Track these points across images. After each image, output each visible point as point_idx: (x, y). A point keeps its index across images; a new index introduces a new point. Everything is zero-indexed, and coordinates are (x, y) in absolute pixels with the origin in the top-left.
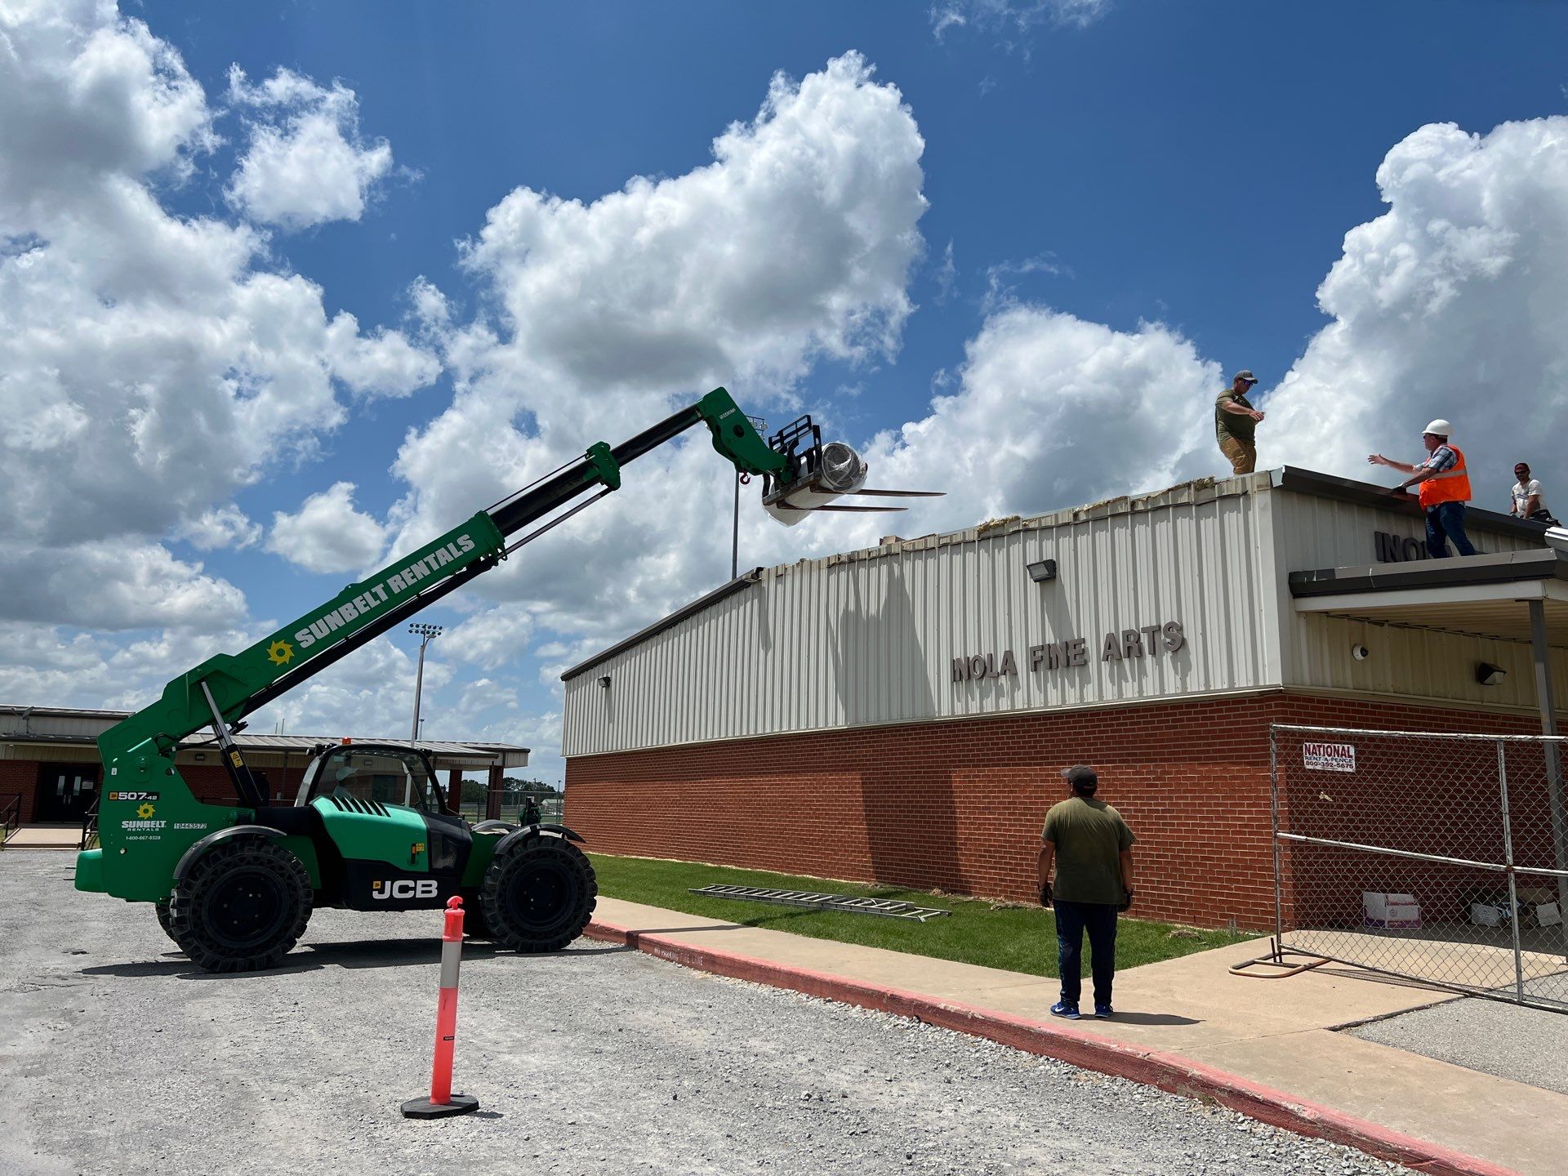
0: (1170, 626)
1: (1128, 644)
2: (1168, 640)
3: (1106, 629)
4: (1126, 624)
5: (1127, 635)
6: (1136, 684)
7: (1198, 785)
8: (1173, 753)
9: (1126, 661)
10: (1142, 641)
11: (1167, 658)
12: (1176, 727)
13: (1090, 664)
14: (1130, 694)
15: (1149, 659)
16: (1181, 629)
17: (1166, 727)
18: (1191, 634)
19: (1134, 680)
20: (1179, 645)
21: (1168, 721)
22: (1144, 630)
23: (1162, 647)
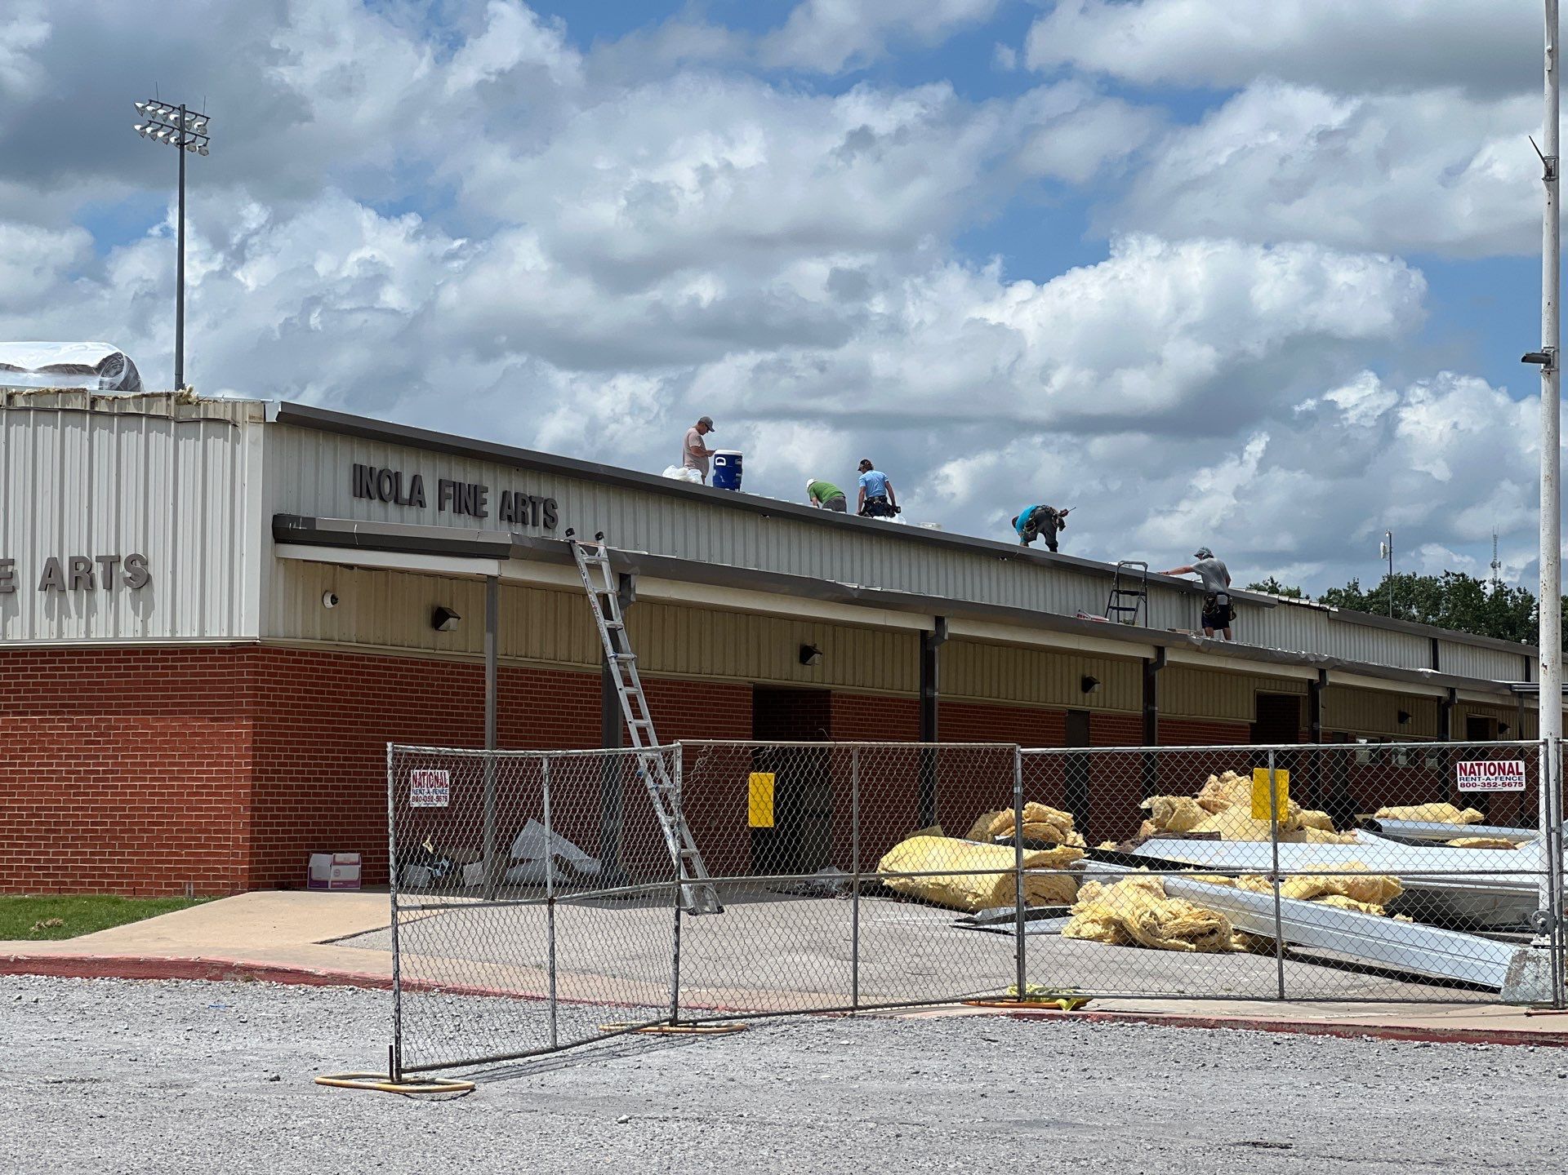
0: (132, 559)
1: (76, 573)
2: (129, 575)
3: (46, 551)
4: (75, 548)
5: (75, 562)
6: (83, 622)
7: (151, 742)
8: (124, 705)
9: (70, 594)
10: (94, 571)
11: (125, 594)
12: (129, 675)
13: (19, 592)
14: (74, 633)
15: (101, 593)
16: (145, 563)
17: (117, 676)
18: (158, 570)
19: (80, 616)
20: (141, 580)
21: (119, 668)
22: (99, 559)
23: (121, 580)
